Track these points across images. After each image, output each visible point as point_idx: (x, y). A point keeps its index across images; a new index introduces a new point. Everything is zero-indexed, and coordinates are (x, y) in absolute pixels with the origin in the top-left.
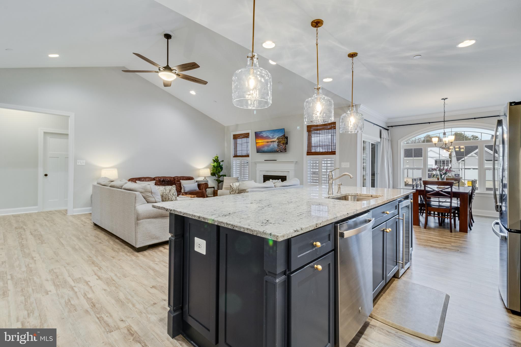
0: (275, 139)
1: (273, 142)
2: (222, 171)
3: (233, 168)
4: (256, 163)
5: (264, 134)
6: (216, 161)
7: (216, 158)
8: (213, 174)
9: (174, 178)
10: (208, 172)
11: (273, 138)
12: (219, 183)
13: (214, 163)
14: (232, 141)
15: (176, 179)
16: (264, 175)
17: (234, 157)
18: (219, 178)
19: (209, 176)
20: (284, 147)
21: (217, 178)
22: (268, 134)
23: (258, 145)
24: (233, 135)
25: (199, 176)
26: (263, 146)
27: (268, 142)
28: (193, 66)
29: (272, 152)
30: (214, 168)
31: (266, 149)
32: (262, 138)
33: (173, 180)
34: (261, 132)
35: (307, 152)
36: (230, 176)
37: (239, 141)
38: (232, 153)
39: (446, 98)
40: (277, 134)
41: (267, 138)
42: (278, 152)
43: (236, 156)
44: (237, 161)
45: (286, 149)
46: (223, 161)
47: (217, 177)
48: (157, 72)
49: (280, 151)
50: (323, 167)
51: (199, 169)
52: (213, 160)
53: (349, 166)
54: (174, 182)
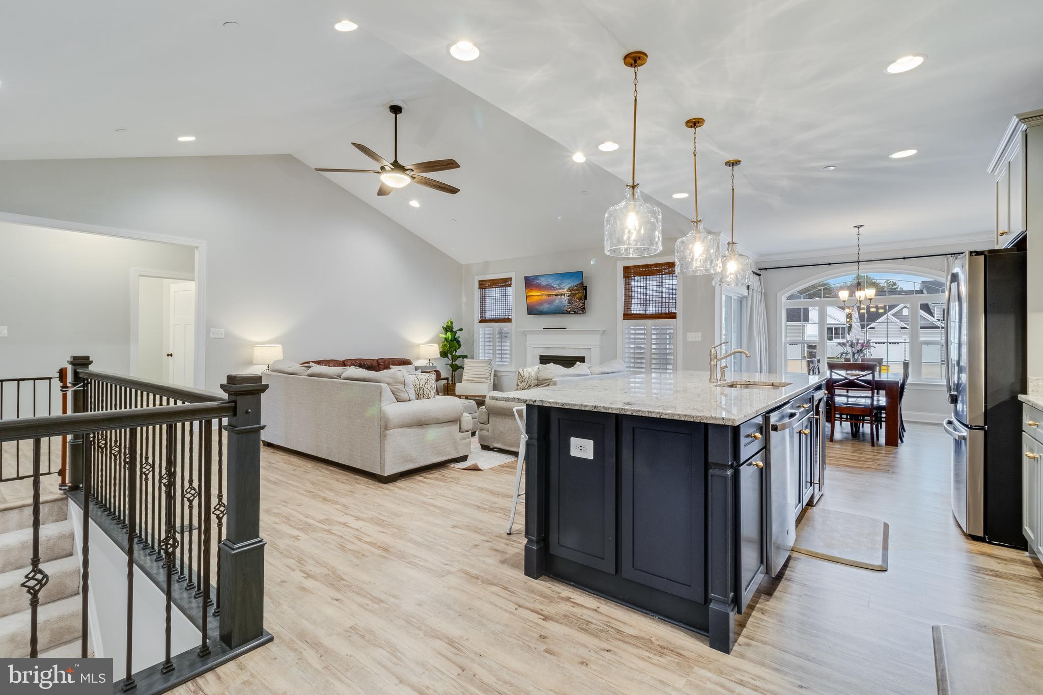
0: (564, 291)
1: (560, 295)
2: (459, 347)
3: (479, 341)
4: (525, 334)
5: (543, 282)
6: (448, 329)
7: (450, 323)
8: (444, 354)
9: (377, 360)
10: (434, 350)
11: (560, 289)
12: (454, 370)
13: (446, 334)
14: (477, 292)
15: (382, 363)
16: (540, 356)
17: (480, 322)
18: (455, 361)
19: (436, 357)
20: (581, 305)
21: (450, 362)
22: (550, 281)
23: (531, 300)
24: (479, 281)
25: (418, 358)
26: (541, 303)
27: (549, 295)
28: (450, 164)
29: (559, 313)
30: (445, 343)
31: (546, 307)
32: (539, 287)
33: (377, 364)
34: (536, 277)
35: (624, 315)
36: (472, 358)
37: (490, 292)
38: (477, 316)
39: (861, 226)
40: (568, 281)
41: (548, 287)
42: (569, 313)
43: (483, 320)
44: (487, 329)
45: (584, 308)
46: (461, 330)
47: (450, 359)
48: (378, 172)
49: (575, 312)
50: (653, 341)
51: (419, 345)
52: (443, 327)
53: (700, 339)
54: (379, 368)
